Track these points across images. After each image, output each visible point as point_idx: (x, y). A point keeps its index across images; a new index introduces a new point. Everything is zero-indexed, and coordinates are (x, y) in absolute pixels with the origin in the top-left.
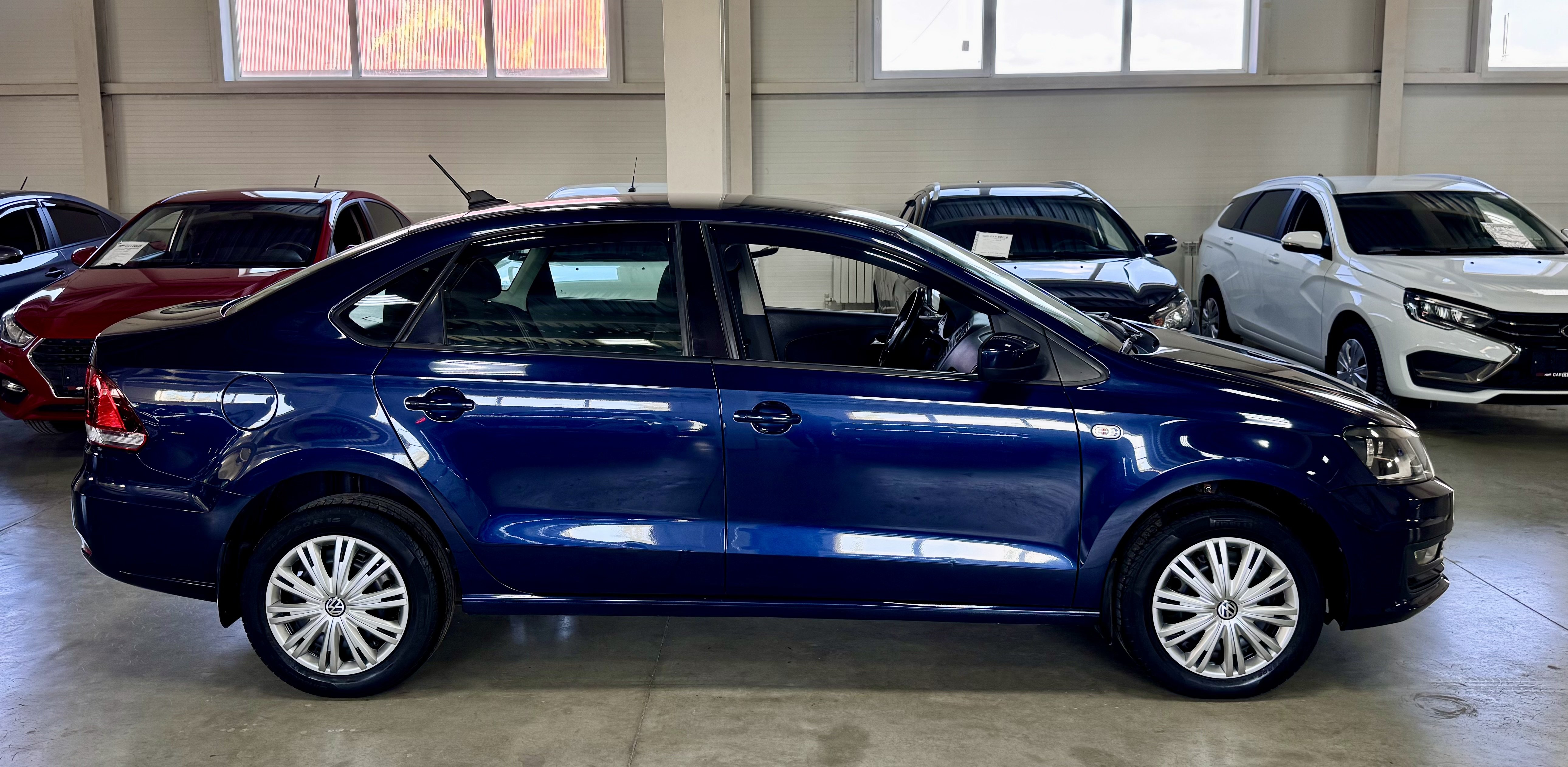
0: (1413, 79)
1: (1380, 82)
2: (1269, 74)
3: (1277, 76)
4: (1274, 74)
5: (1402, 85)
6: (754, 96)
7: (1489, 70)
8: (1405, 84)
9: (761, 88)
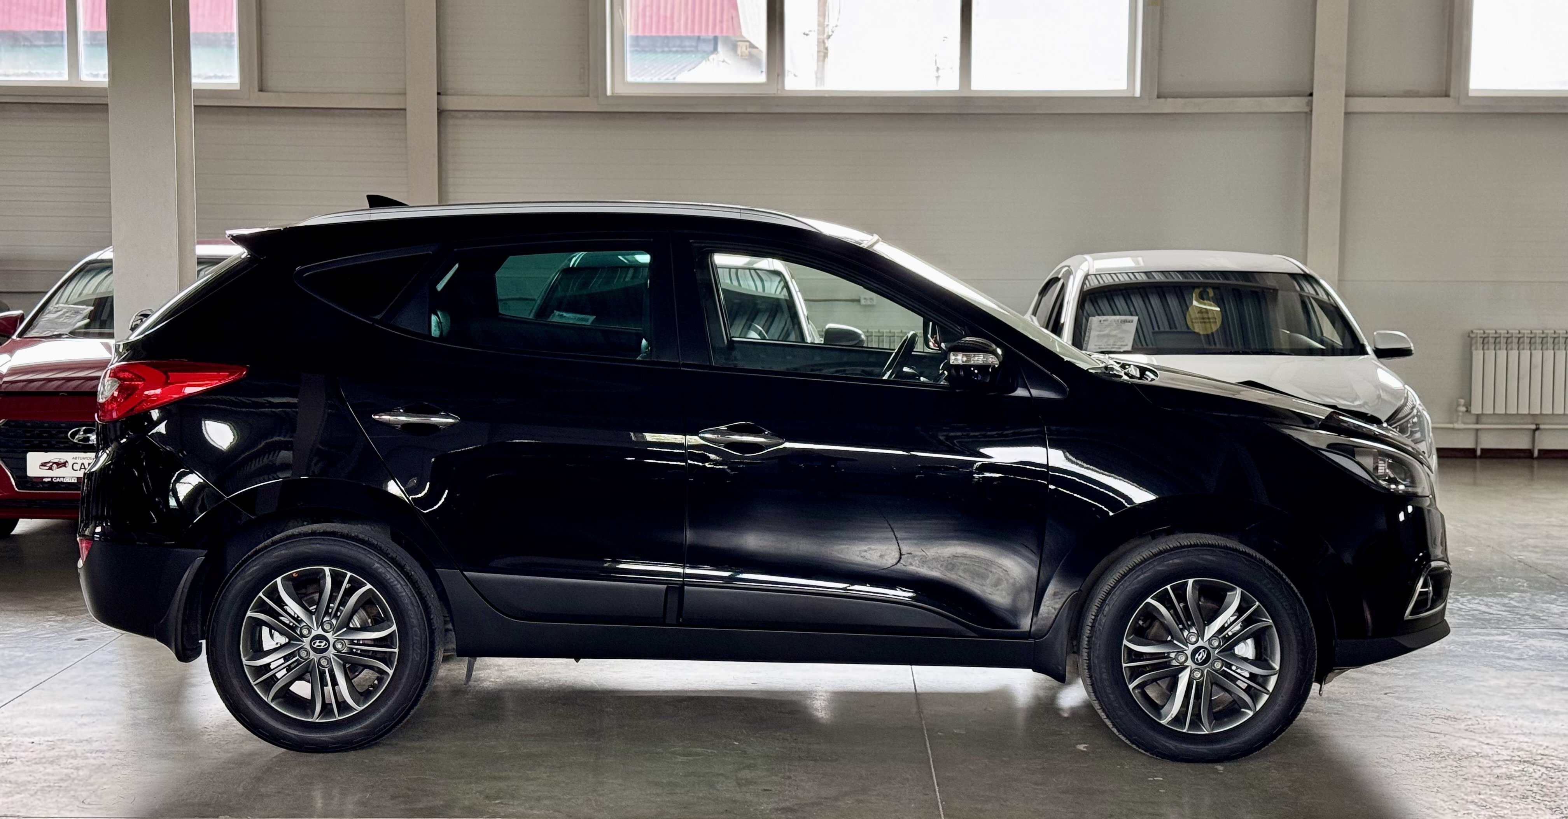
0: (1358, 104)
1: (1311, 111)
2: (1159, 97)
3: (1169, 100)
4: (1165, 97)
5: (1343, 115)
6: (441, 112)
7: (1471, 94)
8: (1347, 114)
9: (452, 103)
